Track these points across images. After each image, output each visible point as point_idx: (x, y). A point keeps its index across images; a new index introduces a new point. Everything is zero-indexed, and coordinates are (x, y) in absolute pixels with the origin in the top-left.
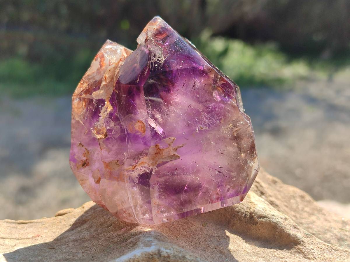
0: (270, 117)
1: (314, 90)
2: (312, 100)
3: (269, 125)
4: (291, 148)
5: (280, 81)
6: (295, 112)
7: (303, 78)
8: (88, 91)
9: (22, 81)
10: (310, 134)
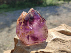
0: (57, 12)
1: (65, 5)
2: (65, 8)
3: (57, 14)
4: (61, 18)
5: (58, 4)
6: (61, 11)
7: (63, 3)
8: (20, 20)
9: (6, 8)
10: (65, 15)
